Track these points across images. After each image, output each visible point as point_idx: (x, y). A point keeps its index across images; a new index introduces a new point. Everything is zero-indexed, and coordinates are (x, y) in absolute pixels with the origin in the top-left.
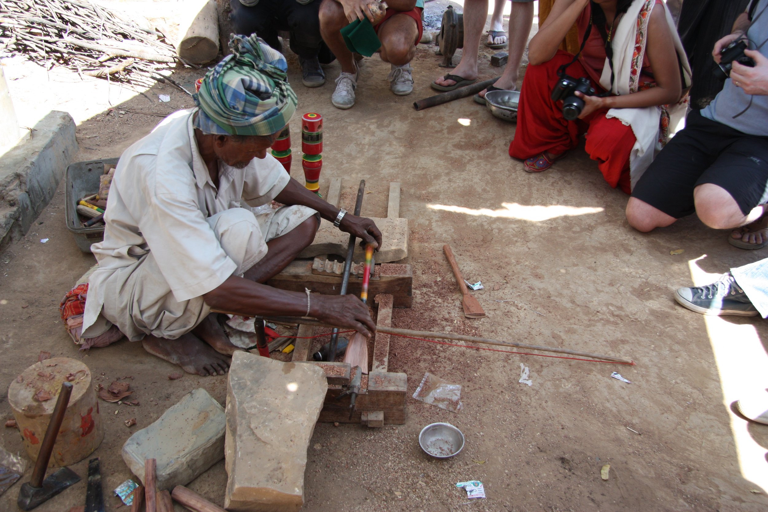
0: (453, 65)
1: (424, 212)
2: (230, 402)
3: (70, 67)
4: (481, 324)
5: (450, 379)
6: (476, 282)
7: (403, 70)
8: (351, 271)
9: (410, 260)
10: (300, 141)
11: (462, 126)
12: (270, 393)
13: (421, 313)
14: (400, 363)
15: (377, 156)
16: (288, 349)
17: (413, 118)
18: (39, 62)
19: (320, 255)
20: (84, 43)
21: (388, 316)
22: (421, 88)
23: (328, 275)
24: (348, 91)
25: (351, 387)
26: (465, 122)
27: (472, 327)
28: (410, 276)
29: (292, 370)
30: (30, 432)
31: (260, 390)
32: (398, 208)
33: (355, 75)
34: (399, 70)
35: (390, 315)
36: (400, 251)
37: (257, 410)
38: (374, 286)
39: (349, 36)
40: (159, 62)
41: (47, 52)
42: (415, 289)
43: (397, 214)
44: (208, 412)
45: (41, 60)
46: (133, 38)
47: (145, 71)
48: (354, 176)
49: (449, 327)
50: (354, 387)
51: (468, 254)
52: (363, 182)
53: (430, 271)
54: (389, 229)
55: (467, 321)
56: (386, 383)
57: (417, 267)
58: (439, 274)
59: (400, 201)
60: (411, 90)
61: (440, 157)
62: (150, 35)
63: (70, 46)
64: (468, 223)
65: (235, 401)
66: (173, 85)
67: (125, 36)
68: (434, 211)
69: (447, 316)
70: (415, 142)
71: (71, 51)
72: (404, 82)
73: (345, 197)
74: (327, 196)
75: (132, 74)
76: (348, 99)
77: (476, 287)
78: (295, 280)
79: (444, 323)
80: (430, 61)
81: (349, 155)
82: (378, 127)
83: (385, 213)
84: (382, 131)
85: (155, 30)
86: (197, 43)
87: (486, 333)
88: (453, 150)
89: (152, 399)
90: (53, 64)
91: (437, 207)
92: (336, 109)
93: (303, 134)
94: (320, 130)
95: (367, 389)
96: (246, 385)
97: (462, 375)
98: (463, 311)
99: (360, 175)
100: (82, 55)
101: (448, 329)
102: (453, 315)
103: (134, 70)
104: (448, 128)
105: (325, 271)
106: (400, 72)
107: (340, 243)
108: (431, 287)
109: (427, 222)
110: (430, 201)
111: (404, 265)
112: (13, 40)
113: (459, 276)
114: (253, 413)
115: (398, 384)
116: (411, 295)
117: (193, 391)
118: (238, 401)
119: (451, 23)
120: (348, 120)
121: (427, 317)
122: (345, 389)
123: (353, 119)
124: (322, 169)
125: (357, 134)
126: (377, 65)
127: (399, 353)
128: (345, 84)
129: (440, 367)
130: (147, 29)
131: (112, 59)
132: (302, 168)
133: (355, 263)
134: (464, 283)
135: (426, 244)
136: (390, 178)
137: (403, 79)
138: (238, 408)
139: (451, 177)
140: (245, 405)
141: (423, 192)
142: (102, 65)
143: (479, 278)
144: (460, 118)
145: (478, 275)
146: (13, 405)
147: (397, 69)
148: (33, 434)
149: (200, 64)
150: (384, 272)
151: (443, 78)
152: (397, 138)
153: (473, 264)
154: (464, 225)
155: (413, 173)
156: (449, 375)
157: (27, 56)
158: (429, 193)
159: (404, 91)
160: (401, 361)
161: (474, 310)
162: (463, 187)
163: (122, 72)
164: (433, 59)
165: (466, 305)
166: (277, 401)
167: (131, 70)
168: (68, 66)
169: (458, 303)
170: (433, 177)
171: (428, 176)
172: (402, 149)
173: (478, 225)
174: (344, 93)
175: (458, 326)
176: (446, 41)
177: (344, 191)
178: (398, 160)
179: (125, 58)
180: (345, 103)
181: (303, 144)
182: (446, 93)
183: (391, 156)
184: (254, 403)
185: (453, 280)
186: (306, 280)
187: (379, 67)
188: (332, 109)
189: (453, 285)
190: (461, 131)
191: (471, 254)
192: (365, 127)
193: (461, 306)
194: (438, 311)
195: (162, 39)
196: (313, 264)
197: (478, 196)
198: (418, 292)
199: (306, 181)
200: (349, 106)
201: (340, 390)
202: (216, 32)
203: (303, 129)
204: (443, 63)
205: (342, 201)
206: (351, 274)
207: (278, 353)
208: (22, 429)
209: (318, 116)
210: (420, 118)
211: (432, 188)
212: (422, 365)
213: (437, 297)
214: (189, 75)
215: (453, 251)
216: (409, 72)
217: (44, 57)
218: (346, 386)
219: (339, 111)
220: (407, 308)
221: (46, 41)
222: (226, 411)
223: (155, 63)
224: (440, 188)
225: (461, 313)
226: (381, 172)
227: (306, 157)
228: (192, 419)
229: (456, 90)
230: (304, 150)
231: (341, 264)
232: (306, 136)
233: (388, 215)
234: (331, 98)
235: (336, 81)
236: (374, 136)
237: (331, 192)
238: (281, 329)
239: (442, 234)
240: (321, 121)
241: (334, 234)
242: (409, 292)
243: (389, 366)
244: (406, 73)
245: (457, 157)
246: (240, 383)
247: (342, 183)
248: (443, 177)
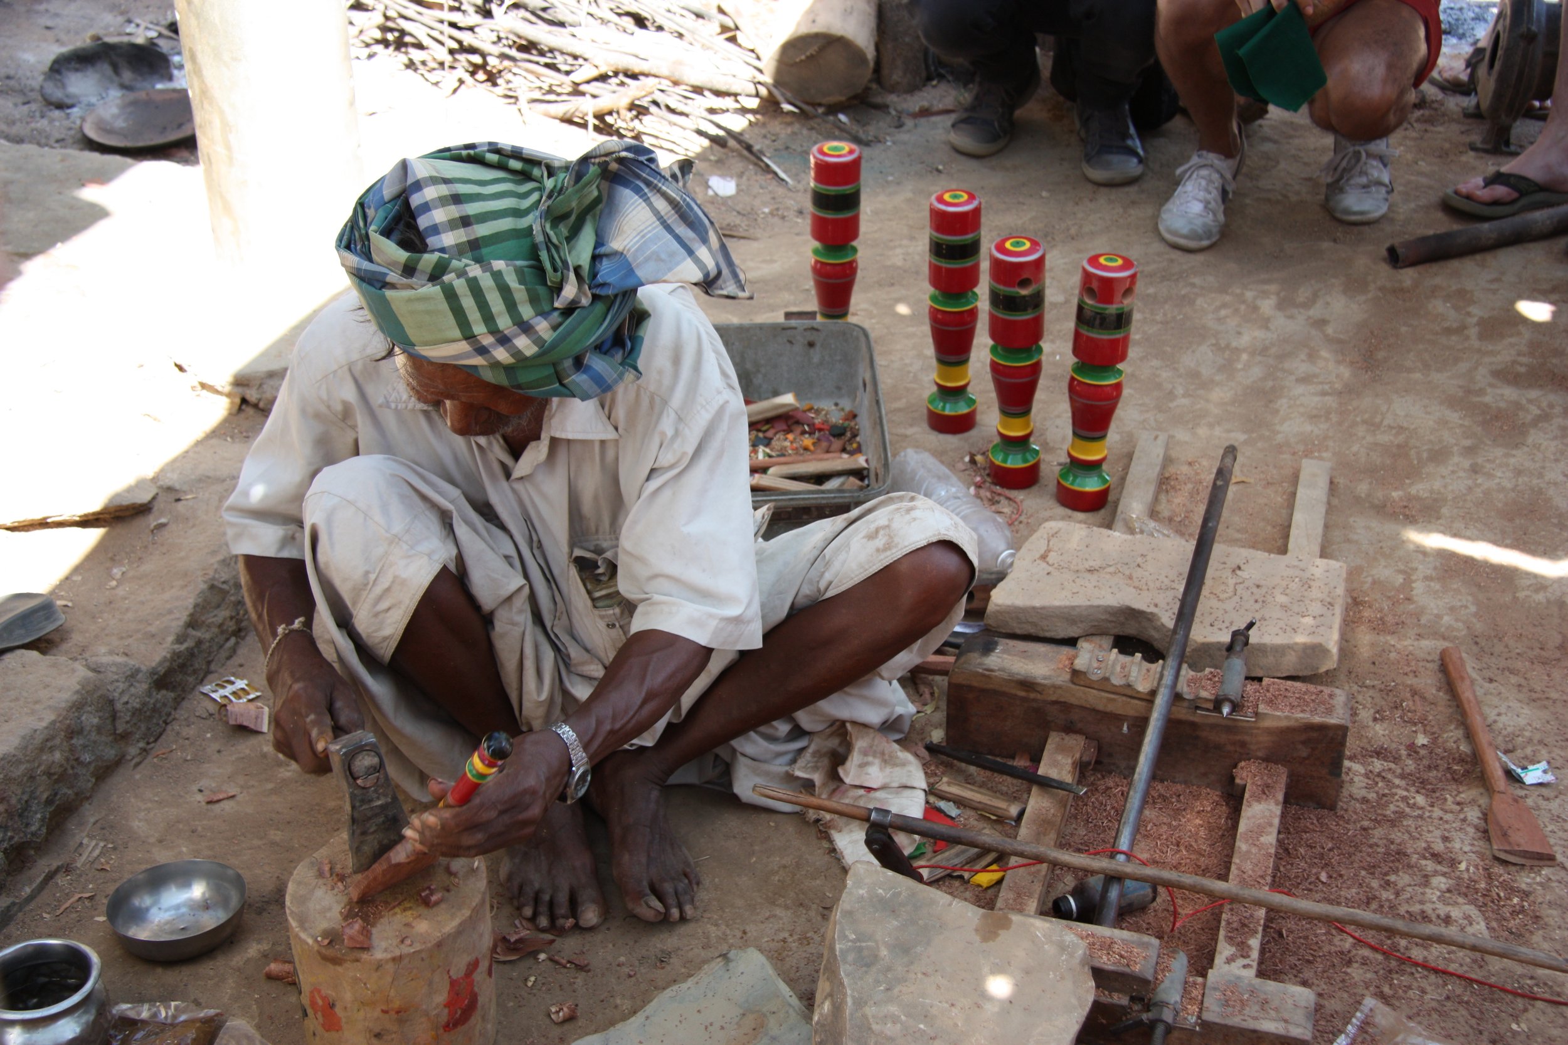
0: (1513, 148)
1: (1394, 548)
2: (830, 995)
3: (500, 90)
4: (1541, 884)
5: (1437, 1027)
6: (1533, 762)
7: (1369, 155)
8: (1179, 688)
9: (1342, 677)
10: (1070, 325)
11: (1524, 320)
12: (938, 987)
13: (1364, 829)
14: (1293, 960)
15: (1270, 384)
16: (984, 879)
17: (1381, 289)
18: (427, 75)
19: (1093, 635)
20: (541, 33)
21: (1271, 825)
22: (1413, 205)
23: (1115, 691)
24: (1207, 204)
25: (1155, 1004)
26: (1537, 311)
27: (1512, 889)
28: (1342, 722)
29: (1003, 934)
30: (324, 998)
31: (912, 976)
32: (1320, 530)
33: (1232, 163)
34: (1357, 155)
35: (1276, 821)
36: (1316, 650)
37: (899, 1026)
38: (1238, 738)
39: (1241, 52)
40: (718, 93)
41: (452, 52)
42: (1351, 758)
43: (1317, 549)
44: (764, 1015)
45: (434, 69)
46: (660, 28)
47: (682, 114)
48: (1202, 431)
49: (1443, 879)
50: (1164, 1004)
51: (1514, 679)
52: (1231, 451)
53: (1398, 713)
54: (1293, 586)
55: (1498, 869)
56: (1253, 1009)
57: (1360, 698)
58: (1425, 726)
59: (1327, 513)
60: (1384, 209)
61: (1452, 402)
62: (700, 21)
63: (507, 38)
64: (1521, 595)
65: (845, 994)
66: (745, 153)
67: (640, 21)
68: (1422, 552)
69: (1439, 847)
70: (1380, 355)
71: (507, 51)
72: (1364, 187)
73: (1173, 488)
74: (1123, 479)
75: (646, 119)
76: (1205, 225)
77: (1533, 775)
78: (1022, 694)
79: (1429, 865)
80: (1446, 133)
81: (1194, 375)
82: (1281, 306)
83: (1280, 543)
84: (1291, 317)
85: (715, 11)
86: (822, 49)
87: (1554, 912)
88: (1491, 385)
89: (622, 959)
90: (461, 82)
91: (1435, 541)
92: (1168, 249)
93: (1080, 309)
94: (1126, 302)
95: (1199, 1017)
96: (876, 957)
97: (1473, 1022)
98: (1489, 840)
99: (1218, 431)
100: (530, 61)
101: (1440, 882)
102: (1457, 845)
103: (653, 109)
104: (1481, 322)
105: (1106, 679)
106: (1358, 160)
107: (1152, 609)
108: (1396, 759)
109: (1400, 579)
110: (1411, 520)
111: (1327, 690)
112: (377, 18)
113: (1483, 738)
114: (889, 1033)
115: (1286, 1016)
116: (1339, 775)
117: (731, 955)
118: (853, 997)
119: (1523, 29)
120: (1197, 280)
121: (1381, 843)
122: (1136, 1007)
123: (1211, 279)
124: (1120, 405)
125: (1219, 320)
126: (1291, 137)
127: (1290, 931)
128: (1203, 183)
129: (1409, 987)
130: (697, 6)
131: (603, 78)
132: (1066, 397)
133: (1190, 667)
134: (1496, 761)
135: (1392, 640)
136: (1301, 447)
137: (1364, 180)
138: (851, 1014)
139: (1480, 460)
140: (870, 1010)
141: (1395, 494)
142: (576, 92)
143: (1544, 752)
144: (1521, 297)
145: (1540, 742)
146: (293, 923)
147: (1351, 149)
148: (332, 1006)
149: (820, 105)
150: (1271, 701)
151: (1479, 181)
152: (1329, 340)
153: (1526, 711)
154: (1508, 598)
155: (1369, 439)
156: (1435, 1016)
157: (404, 59)
158: (1410, 498)
159: (1362, 213)
160: (1295, 953)
161: (1522, 840)
162: (1513, 490)
163: (624, 113)
164: (1455, 128)
165: (1498, 824)
166: (954, 1011)
167: (647, 109)
168: (496, 89)
169: (1473, 815)
170: (1425, 455)
171: (1413, 453)
172: (1346, 372)
173: (1548, 601)
174: (1197, 208)
175: (1470, 879)
176: (1502, 80)
177: (1172, 470)
178: (1331, 401)
179: (634, 76)
180: (1193, 236)
181: (1077, 335)
182: (1486, 226)
183: (1311, 388)
184: (893, 1009)
185: (1464, 748)
186: (1054, 699)
187: (1296, 141)
188: (1157, 246)
189: (1462, 761)
190: (1519, 334)
191: (1523, 682)
192: (1244, 302)
193: (1483, 824)
194: (1412, 829)
195: (730, 34)
196: (1075, 657)
197: (1555, 521)
198: (1357, 767)
199: (1075, 434)
200: (1205, 243)
201: (1122, 1007)
202: (872, 22)
203: (1081, 294)
204: (1484, 142)
205: (1163, 497)
206: (1177, 697)
207: (957, 883)
208: (306, 988)
209: (1128, 264)
210: (1402, 290)
211: (1420, 486)
212: (1356, 973)
213: (1413, 789)
214: (789, 130)
215: (1470, 667)
216: (1383, 160)
217: (442, 64)
218: (1141, 1000)
219: (1176, 255)
220: (1323, 807)
221: (453, 25)
222: (816, 1018)
223: (706, 93)
224: (1445, 487)
225: (1481, 843)
226: (1278, 428)
227: (1078, 369)
228: (722, 1028)
229: (1518, 220)
230: (1076, 351)
231: (1153, 666)
232: (1088, 313)
233: (1290, 546)
234: (1156, 218)
235: (1178, 171)
236: (1267, 328)
237: (1137, 470)
238: (973, 822)
239: (1439, 617)
240: (1133, 276)
241: (1137, 584)
242: (1336, 767)
243: (1261, 962)
244: (1375, 163)
245: (1503, 405)
246: (860, 950)
247: (1167, 447)
248: (1456, 459)
